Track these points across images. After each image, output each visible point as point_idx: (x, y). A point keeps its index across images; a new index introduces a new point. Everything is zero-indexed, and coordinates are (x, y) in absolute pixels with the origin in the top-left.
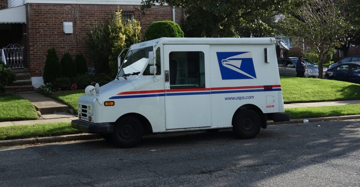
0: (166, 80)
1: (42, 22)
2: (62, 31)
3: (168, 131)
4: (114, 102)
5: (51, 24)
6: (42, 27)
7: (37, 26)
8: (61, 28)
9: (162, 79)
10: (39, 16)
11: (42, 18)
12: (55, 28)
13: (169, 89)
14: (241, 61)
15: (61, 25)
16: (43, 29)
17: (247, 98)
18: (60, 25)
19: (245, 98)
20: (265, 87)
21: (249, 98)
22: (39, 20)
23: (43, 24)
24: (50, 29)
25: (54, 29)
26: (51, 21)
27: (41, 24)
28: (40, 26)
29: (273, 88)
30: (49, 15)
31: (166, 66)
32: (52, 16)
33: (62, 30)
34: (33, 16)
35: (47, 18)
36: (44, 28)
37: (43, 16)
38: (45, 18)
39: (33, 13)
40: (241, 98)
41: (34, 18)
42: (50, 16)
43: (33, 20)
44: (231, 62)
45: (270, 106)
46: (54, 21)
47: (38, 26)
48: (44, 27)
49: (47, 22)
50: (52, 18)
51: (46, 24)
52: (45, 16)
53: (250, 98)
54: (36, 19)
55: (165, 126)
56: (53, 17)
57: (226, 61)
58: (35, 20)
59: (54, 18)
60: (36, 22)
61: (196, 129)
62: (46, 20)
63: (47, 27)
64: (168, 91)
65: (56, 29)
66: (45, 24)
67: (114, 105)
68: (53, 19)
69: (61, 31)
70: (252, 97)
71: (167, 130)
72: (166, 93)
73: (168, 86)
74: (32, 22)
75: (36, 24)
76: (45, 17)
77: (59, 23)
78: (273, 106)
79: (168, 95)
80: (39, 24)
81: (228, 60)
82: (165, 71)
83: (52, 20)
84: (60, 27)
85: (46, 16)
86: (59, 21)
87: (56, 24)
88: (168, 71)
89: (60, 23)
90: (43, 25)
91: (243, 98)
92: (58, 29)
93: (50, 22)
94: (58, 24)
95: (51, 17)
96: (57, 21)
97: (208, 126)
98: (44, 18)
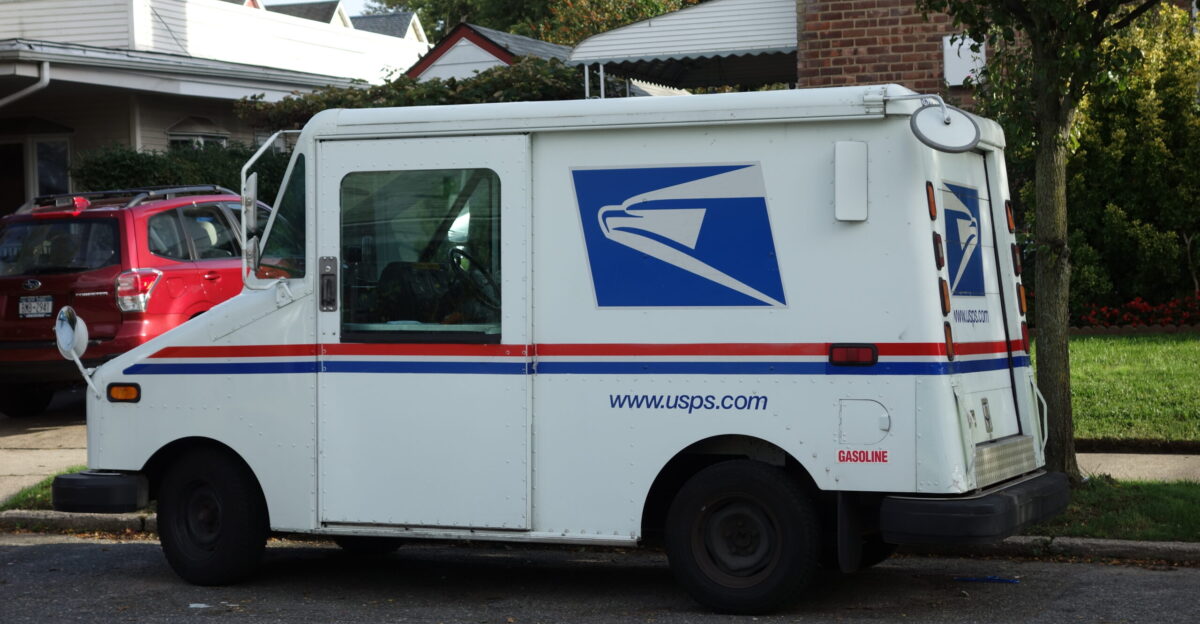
0: (326, 302)
1: (850, 43)
2: (936, 75)
3: (330, 530)
4: (136, 387)
5: (890, 46)
6: (851, 61)
7: (832, 59)
8: (934, 61)
9: (307, 295)
10: (839, 16)
11: (850, 25)
12: (907, 63)
13: (336, 340)
14: (701, 213)
15: (934, 48)
16: (856, 70)
17: (728, 402)
18: (927, 48)
19: (718, 402)
20: (831, 349)
21: (741, 402)
22: (838, 35)
23: (856, 52)
24: (885, 68)
25: (902, 68)
26: (889, 37)
27: (847, 52)
28: (843, 61)
29: (882, 359)
30: (882, 10)
31: (324, 238)
32: (894, 12)
33: (936, 72)
34: (814, 18)
35: (874, 23)
36: (861, 66)
37: (855, 15)
38: (865, 24)
39: (815, 8)
40: (697, 402)
41: (818, 27)
42: (886, 14)
43: (815, 36)
44: (651, 220)
45: (861, 457)
46: (901, 36)
47: (836, 62)
48: (859, 61)
49: (874, 41)
50: (895, 22)
51: (871, 51)
52: (863, 13)
53: (747, 404)
54: (826, 32)
55: (314, 508)
56: (900, 18)
57: (621, 214)
58: (823, 36)
59: (905, 22)
60: (826, 45)
61: (455, 534)
62: (870, 33)
63: (874, 61)
64: (331, 349)
65: (910, 68)
66: (863, 49)
67: (137, 399)
68: (901, 26)
69: (931, 76)
70: (758, 399)
71: (325, 524)
72: (322, 358)
73: (329, 327)
74: (812, 46)
75: (827, 54)
76: (866, 19)
77: (924, 42)
78: (880, 457)
79: (333, 367)
80: (840, 52)
81: (633, 207)
82: (322, 259)
83: (895, 31)
84: (929, 57)
85: (869, 16)
86: (926, 35)
87: (909, 49)
88: (335, 259)
89: (929, 40)
90: (854, 57)
91: (707, 402)
92: (921, 67)
93: (885, 41)
94: (920, 48)
95: (890, 17)
96: (916, 34)
97: (508, 526)
98: (859, 24)
